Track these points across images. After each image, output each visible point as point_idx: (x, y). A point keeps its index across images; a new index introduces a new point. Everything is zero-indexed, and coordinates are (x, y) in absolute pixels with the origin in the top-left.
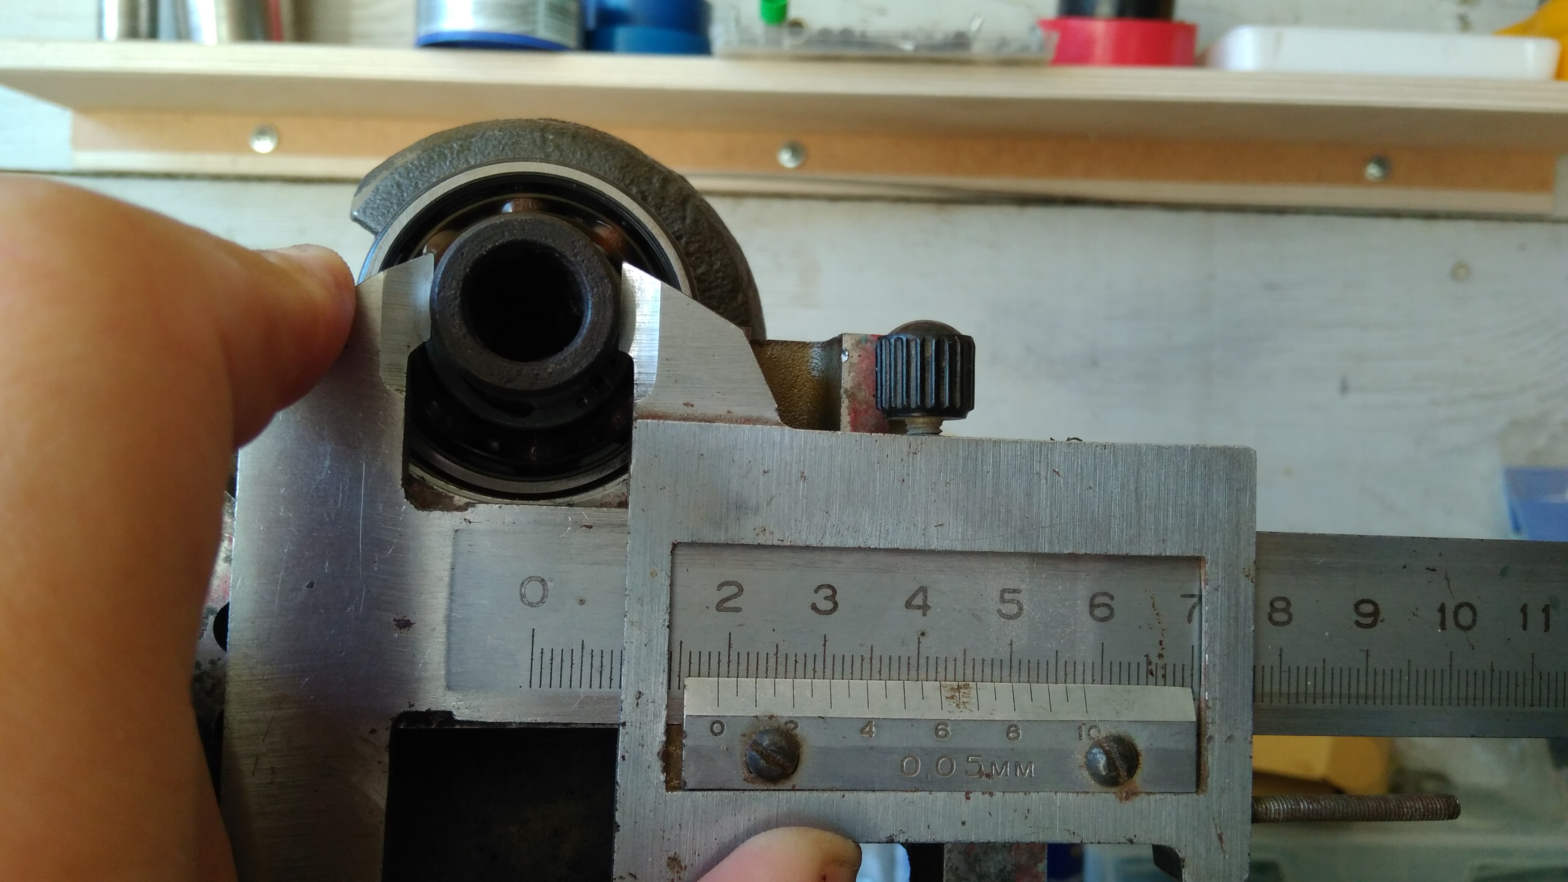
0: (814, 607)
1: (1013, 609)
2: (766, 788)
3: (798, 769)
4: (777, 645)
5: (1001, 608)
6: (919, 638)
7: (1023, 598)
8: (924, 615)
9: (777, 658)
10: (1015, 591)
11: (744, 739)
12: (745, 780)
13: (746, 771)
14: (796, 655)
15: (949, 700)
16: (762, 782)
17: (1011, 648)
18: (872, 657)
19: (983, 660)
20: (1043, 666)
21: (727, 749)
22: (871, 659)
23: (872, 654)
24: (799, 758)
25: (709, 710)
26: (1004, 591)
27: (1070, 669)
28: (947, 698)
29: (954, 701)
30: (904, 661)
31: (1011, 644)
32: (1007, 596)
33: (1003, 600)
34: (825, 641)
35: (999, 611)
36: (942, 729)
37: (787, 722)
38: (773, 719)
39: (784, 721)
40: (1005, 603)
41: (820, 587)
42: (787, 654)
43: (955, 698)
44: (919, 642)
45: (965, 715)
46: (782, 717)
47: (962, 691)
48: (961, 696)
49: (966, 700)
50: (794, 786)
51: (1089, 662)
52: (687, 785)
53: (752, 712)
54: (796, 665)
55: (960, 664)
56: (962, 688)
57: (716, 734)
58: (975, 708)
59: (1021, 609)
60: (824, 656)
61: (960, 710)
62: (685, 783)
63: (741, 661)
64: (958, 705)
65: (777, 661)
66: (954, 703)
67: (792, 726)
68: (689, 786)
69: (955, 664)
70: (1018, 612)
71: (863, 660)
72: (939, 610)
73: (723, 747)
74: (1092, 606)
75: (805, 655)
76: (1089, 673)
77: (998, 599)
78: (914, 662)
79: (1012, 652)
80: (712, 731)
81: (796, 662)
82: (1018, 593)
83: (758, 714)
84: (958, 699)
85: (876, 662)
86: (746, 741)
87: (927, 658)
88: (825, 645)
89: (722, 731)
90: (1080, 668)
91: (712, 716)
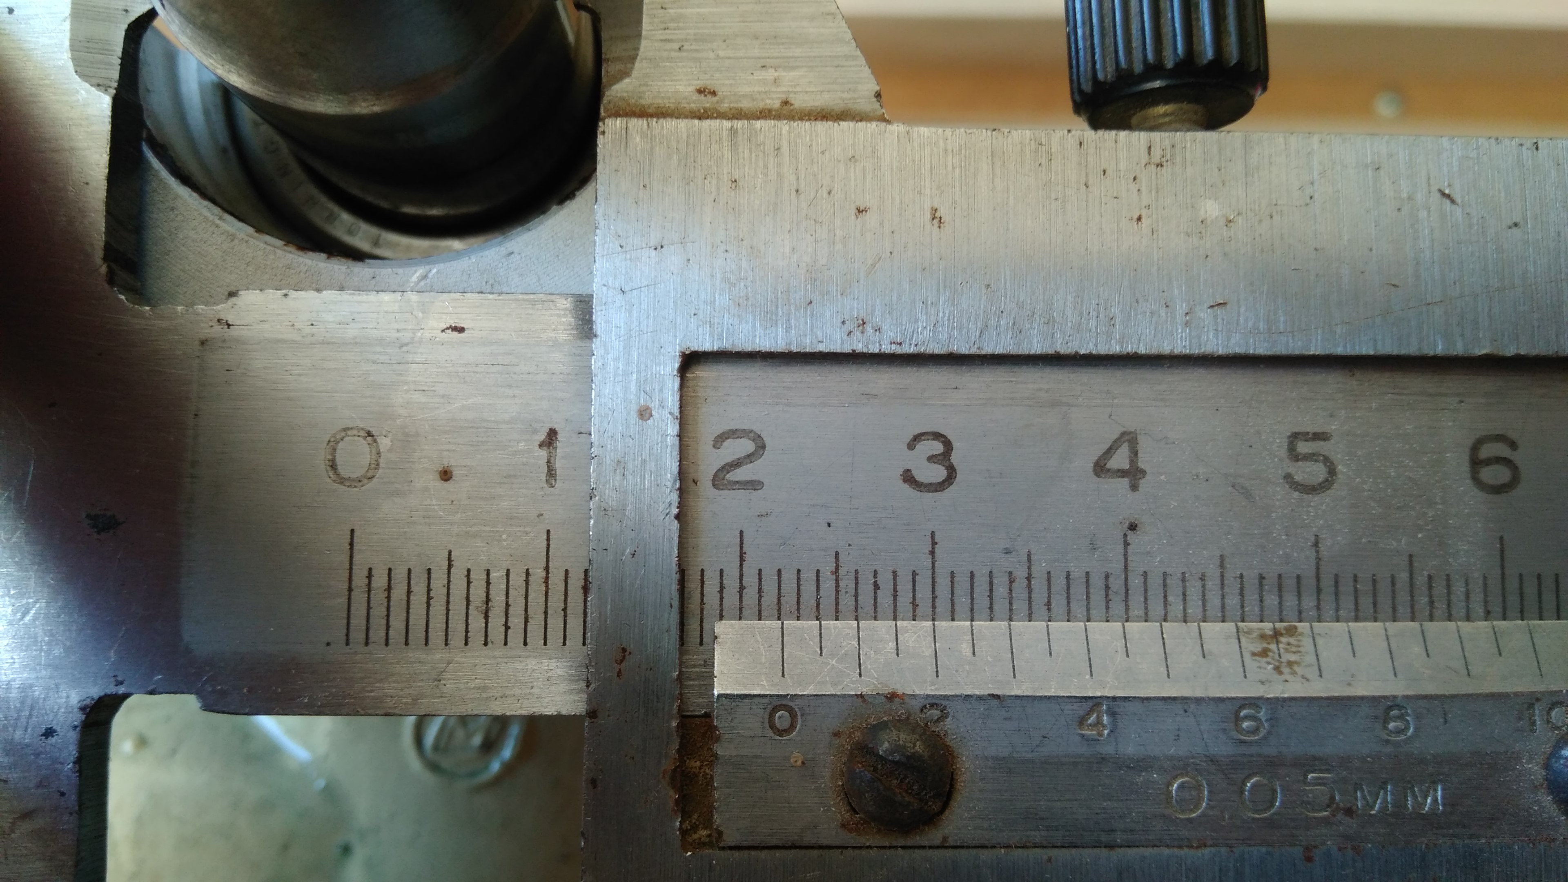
0: (908, 478)
1: (1315, 472)
2: (887, 844)
3: (952, 802)
4: (837, 554)
5: (1291, 470)
6: (1125, 535)
7: (1332, 449)
8: (1134, 487)
9: (837, 580)
10: (1319, 437)
11: (836, 741)
12: (843, 826)
13: (843, 808)
14: (876, 572)
15: (1257, 658)
16: (879, 830)
17: (1317, 552)
18: (1030, 574)
19: (1262, 578)
20: (1384, 588)
21: (803, 763)
22: (1029, 579)
23: (1029, 568)
24: (952, 779)
25: (764, 683)
26: (1295, 437)
27: (1439, 589)
28: (1254, 654)
29: (1269, 660)
30: (1097, 581)
31: (1316, 544)
32: (1303, 447)
33: (1295, 456)
34: (934, 543)
35: (1288, 477)
36: (1247, 718)
37: (925, 707)
38: (896, 700)
39: (917, 704)
40: (1297, 461)
41: (917, 438)
42: (856, 572)
43: (1270, 654)
44: (1126, 544)
45: (1294, 688)
46: (914, 696)
47: (1283, 640)
48: (1282, 651)
49: (1293, 658)
50: (945, 839)
51: (1476, 575)
52: (725, 837)
53: (852, 686)
54: (875, 593)
55: (1213, 584)
56: (1281, 635)
57: (781, 733)
58: (1312, 673)
59: (1332, 472)
60: (933, 573)
61: (1283, 677)
62: (720, 834)
63: (765, 588)
64: (1277, 669)
65: (837, 586)
66: (1269, 663)
67: (936, 713)
68: (730, 838)
69: (1204, 586)
70: (1327, 480)
71: (1011, 582)
72: (1163, 477)
73: (797, 758)
74: (1476, 463)
75: (894, 573)
76: (1477, 598)
77: (1283, 452)
78: (1116, 584)
79: (1318, 559)
80: (772, 726)
81: (876, 587)
82: (1324, 440)
83: (865, 690)
84: (1277, 657)
85: (1038, 585)
86: (843, 746)
87: (1145, 574)
88: (932, 553)
89: (792, 726)
90: (1459, 589)
91: (771, 696)
